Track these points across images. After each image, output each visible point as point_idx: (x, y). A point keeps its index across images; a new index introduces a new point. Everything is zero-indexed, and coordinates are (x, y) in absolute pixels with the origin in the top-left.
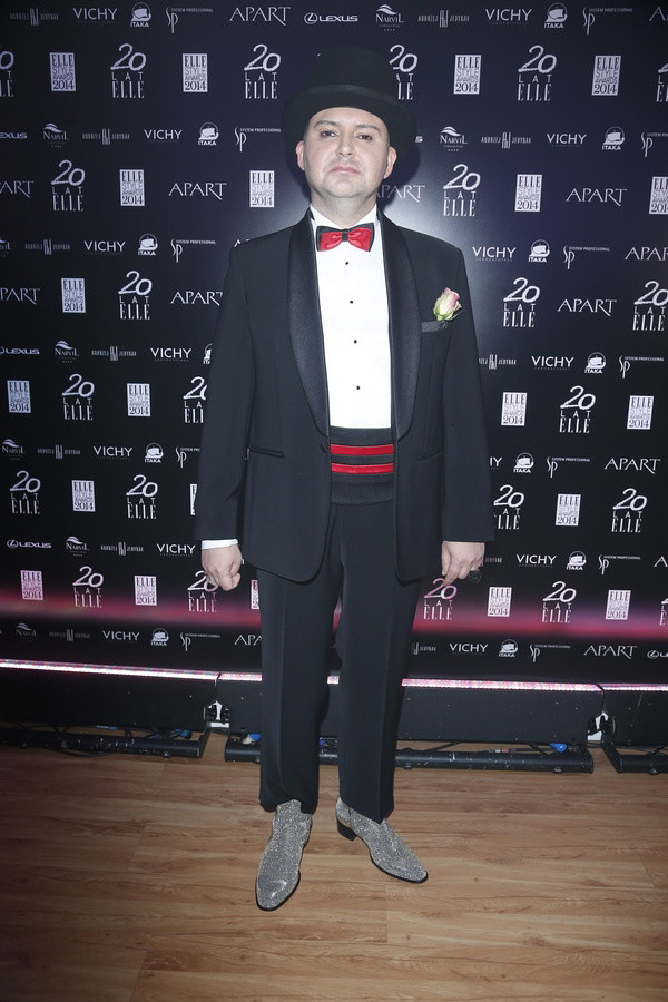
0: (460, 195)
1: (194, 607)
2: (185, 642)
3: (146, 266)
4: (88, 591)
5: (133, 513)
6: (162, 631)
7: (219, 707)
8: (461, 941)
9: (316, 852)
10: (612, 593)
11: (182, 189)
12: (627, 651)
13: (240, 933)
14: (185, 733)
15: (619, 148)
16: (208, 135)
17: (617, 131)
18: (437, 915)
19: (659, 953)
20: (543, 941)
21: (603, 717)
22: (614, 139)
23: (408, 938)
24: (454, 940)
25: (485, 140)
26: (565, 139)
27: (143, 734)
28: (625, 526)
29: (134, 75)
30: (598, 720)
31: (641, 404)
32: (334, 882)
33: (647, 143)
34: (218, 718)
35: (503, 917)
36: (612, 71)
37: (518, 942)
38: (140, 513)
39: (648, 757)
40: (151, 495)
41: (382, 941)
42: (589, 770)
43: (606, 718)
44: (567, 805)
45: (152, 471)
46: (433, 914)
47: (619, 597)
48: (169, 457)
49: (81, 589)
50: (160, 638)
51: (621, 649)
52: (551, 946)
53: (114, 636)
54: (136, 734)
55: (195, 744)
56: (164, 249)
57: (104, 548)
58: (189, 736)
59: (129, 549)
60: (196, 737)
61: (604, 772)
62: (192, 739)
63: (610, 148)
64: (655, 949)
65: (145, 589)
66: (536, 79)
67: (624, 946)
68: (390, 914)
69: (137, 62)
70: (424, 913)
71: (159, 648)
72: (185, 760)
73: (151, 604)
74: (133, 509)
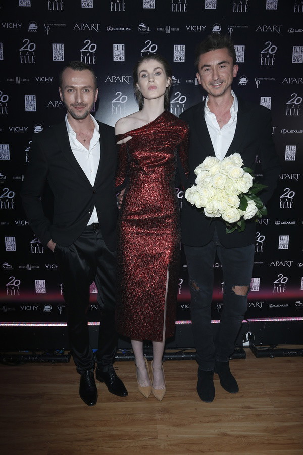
0: (178, 106)
2: (59, 310)
4: (13, 288)
5: (34, 251)
6: (49, 305)
8: (192, 436)
9: (124, 402)
11: (54, 104)
12: (260, 305)
13: (91, 440)
14: (61, 352)
15: (246, 85)
17: (245, 77)
18: (179, 425)
20: (226, 434)
21: (249, 334)
22: (243, 81)
23: (167, 436)
24: (187, 436)
25: (188, 81)
27: (41, 354)
28: (256, 249)
29: (30, 53)
30: (247, 335)
32: (133, 414)
33: (257, 83)
35: (208, 424)
36: (241, 52)
37: (216, 435)
38: (37, 251)
39: (270, 350)
41: (155, 438)
42: (244, 358)
43: (251, 334)
47: (255, 281)
49: (10, 287)
50: (48, 308)
51: (257, 304)
52: (230, 436)
53: (26, 308)
54: (37, 353)
55: (66, 356)
57: (20, 267)
58: (63, 353)
59: (32, 267)
60: (66, 353)
61: (251, 360)
63: (242, 85)
64: (275, 434)
65: (40, 286)
67: (262, 434)
68: (159, 426)
69: (32, 47)
70: (174, 425)
71: (47, 313)
72: (61, 364)
73: (43, 292)
74: (34, 249)
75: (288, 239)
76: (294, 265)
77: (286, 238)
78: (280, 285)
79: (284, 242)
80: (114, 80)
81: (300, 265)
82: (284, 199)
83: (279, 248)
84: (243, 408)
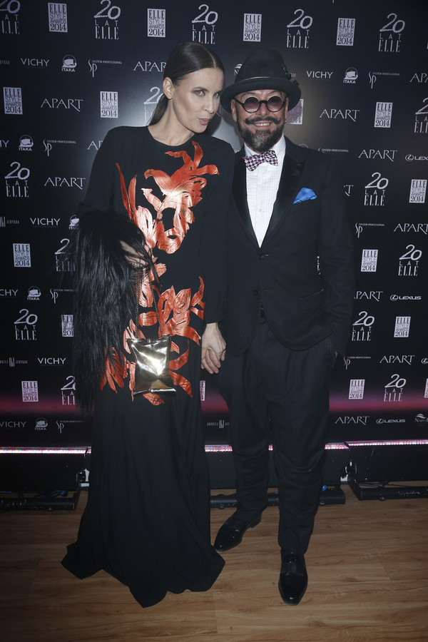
1: (66, 402)
2: (60, 427)
3: (25, 158)
5: (20, 336)
6: (43, 420)
7: (87, 473)
8: (269, 628)
10: (353, 382)
11: (51, 103)
12: (363, 420)
14: (63, 493)
15: (354, 82)
16: (69, 64)
17: (353, 70)
18: (250, 610)
19: (396, 625)
20: (322, 624)
22: (351, 76)
23: (231, 628)
24: (262, 627)
26: (319, 75)
27: (31, 495)
28: (361, 337)
29: (12, 17)
30: (346, 467)
31: (370, 254)
33: (372, 79)
34: (87, 480)
36: (350, 29)
37: (305, 625)
38: (25, 336)
39: (379, 489)
40: (33, 323)
41: (214, 632)
42: (343, 502)
43: (351, 464)
44: (329, 527)
45: (33, 306)
46: (247, 610)
47: (357, 384)
48: (45, 296)
50: (41, 424)
51: (359, 419)
52: (326, 626)
53: (7, 425)
54: (27, 495)
55: (70, 500)
56: (38, 147)
58: (66, 495)
59: (17, 362)
60: (71, 495)
61: (352, 503)
62: (68, 497)
63: (348, 82)
64: (394, 622)
65: (30, 390)
66: (299, 33)
68: (218, 613)
69: (13, 6)
70: (241, 610)
71: (41, 432)
72: (63, 511)
73: (34, 401)
74: (19, 333)
75: (409, 322)
76: (417, 361)
77: (406, 321)
78: (394, 390)
79: (402, 327)
80: (148, 68)
81: (424, 361)
82: (404, 262)
83: (396, 335)
84: (344, 581)
